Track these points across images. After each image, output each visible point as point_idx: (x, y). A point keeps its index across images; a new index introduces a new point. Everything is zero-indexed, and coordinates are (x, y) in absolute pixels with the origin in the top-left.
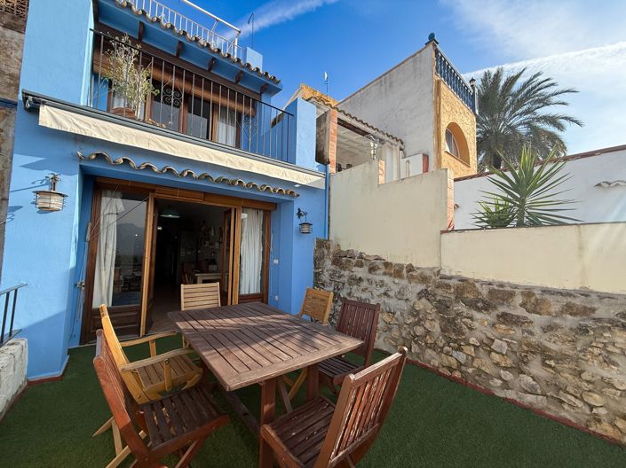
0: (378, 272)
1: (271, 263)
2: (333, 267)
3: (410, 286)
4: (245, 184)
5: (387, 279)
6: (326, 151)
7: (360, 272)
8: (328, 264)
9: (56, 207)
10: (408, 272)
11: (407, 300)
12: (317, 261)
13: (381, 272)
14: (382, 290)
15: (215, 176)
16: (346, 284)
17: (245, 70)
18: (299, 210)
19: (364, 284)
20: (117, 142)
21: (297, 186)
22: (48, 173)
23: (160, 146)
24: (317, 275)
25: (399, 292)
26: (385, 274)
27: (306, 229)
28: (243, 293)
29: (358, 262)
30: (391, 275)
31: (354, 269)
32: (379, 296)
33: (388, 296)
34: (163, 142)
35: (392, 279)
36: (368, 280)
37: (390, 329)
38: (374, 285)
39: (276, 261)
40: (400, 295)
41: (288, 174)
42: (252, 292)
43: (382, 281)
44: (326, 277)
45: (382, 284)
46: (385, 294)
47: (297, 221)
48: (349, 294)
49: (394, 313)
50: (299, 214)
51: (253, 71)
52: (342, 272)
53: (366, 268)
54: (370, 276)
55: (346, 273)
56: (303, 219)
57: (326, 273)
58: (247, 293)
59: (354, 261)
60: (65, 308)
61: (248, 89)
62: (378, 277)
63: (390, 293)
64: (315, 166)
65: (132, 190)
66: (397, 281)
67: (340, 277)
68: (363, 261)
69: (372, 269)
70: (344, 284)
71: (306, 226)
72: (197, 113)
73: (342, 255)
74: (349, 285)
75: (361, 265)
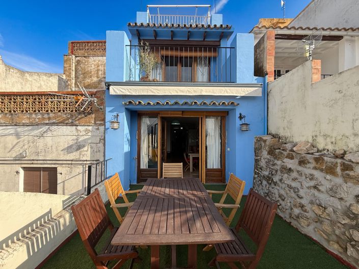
0: (308, 165)
1: (226, 151)
2: (268, 157)
3: (345, 186)
4: (198, 103)
5: (317, 174)
6: (265, 65)
7: (291, 164)
8: (265, 153)
9: (116, 128)
10: (343, 170)
11: (341, 199)
12: (257, 150)
13: (312, 166)
14: (312, 183)
15: (181, 102)
16: (279, 172)
17: (207, 30)
18: (240, 114)
19: (294, 175)
20: (135, 94)
21: (238, 97)
22: (115, 114)
23: (152, 92)
24: (257, 161)
25: (331, 189)
26: (315, 168)
27: (244, 128)
28: (209, 167)
29: (289, 154)
30: (322, 170)
31: (286, 160)
32: (308, 188)
33: (319, 190)
34: (154, 89)
35: (323, 174)
36: (298, 172)
37: (321, 222)
38: (304, 177)
39: (229, 149)
40: (333, 192)
41: (228, 91)
42: (215, 168)
43: (311, 175)
44: (263, 163)
45: (312, 177)
46: (315, 187)
47: (238, 122)
48: (281, 180)
49: (325, 208)
50: (241, 117)
51: (212, 29)
52: (276, 161)
53: (296, 161)
54: (300, 168)
55: (279, 162)
56: (243, 121)
57: (263, 160)
58: (212, 168)
59: (285, 153)
60: (123, 169)
61: (211, 41)
62: (308, 170)
63: (320, 188)
64: (254, 79)
65: (152, 114)
66: (328, 177)
67: (274, 165)
68: (294, 154)
69: (302, 162)
70: (277, 171)
71: (244, 126)
72: (186, 66)
73: (275, 147)
74: (281, 173)
75: (292, 158)
